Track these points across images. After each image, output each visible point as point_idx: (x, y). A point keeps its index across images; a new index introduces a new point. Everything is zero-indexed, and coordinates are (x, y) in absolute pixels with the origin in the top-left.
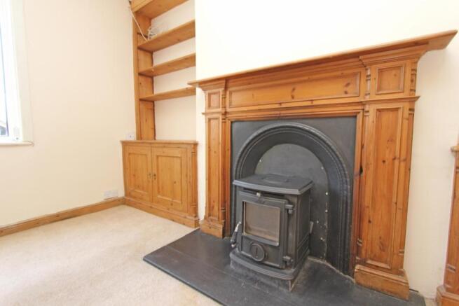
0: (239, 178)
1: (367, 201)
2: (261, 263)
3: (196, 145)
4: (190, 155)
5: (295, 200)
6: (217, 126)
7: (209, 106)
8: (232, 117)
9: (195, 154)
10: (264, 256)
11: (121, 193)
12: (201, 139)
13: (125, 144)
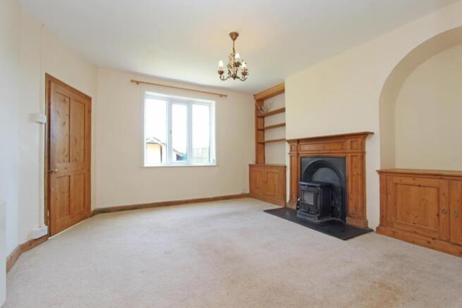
0: (301, 181)
1: (349, 190)
2: (307, 212)
3: (285, 167)
4: (282, 172)
5: (319, 188)
6: (295, 159)
7: (291, 150)
8: (301, 155)
9: (285, 171)
10: (308, 210)
11: (248, 192)
12: (288, 164)
13: (251, 166)
